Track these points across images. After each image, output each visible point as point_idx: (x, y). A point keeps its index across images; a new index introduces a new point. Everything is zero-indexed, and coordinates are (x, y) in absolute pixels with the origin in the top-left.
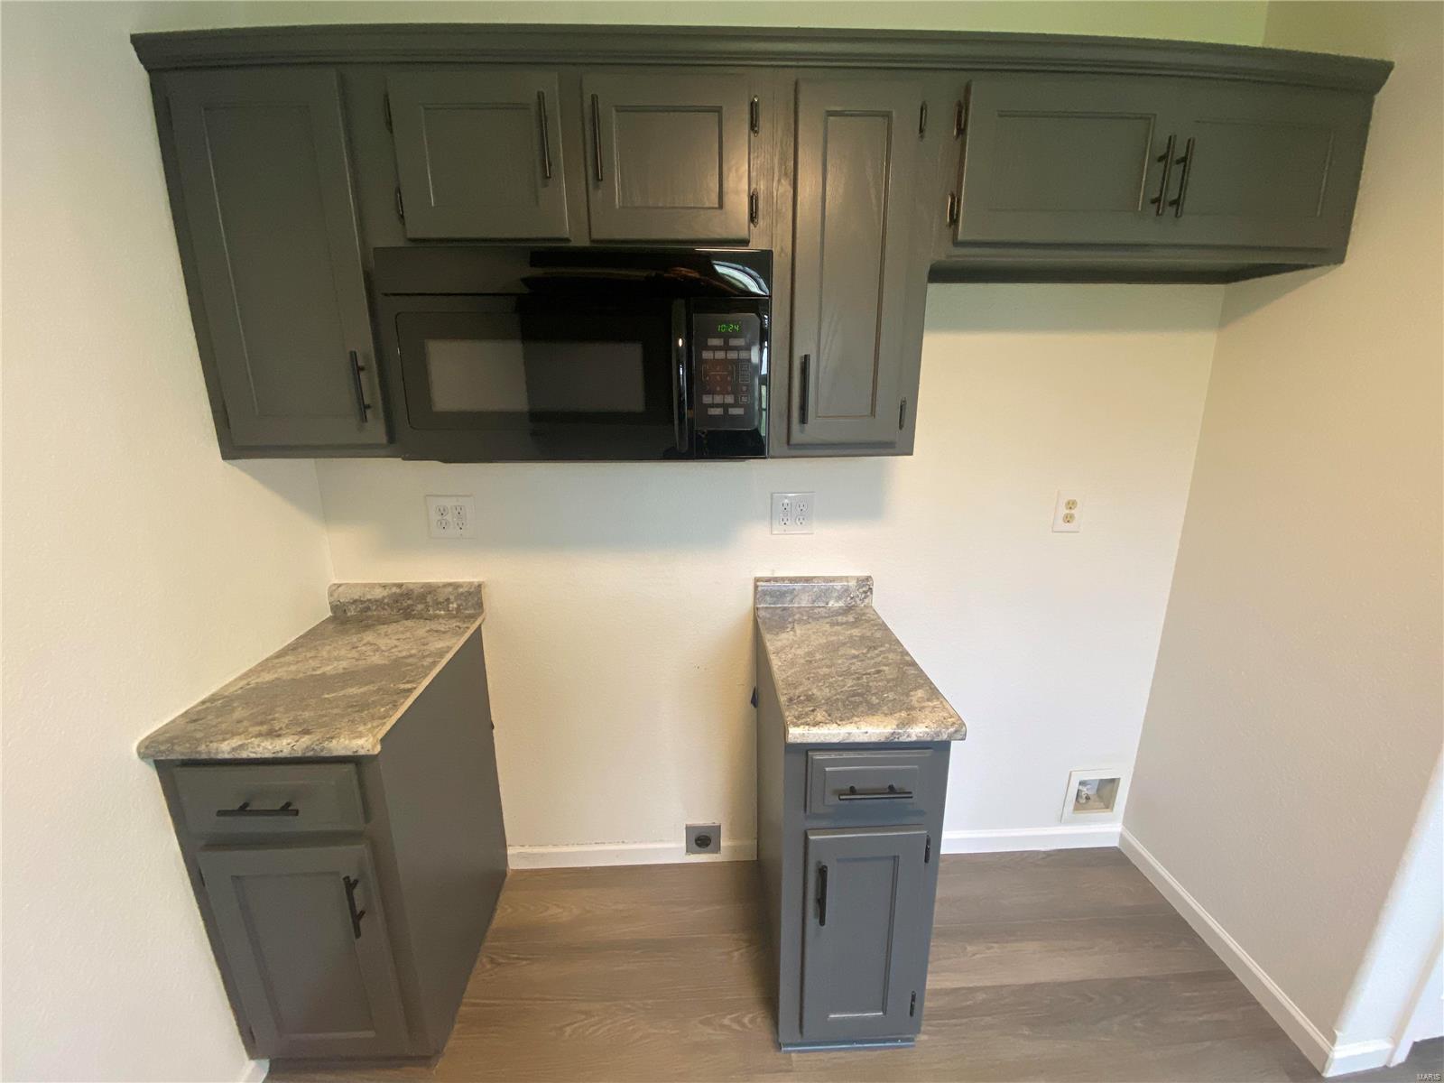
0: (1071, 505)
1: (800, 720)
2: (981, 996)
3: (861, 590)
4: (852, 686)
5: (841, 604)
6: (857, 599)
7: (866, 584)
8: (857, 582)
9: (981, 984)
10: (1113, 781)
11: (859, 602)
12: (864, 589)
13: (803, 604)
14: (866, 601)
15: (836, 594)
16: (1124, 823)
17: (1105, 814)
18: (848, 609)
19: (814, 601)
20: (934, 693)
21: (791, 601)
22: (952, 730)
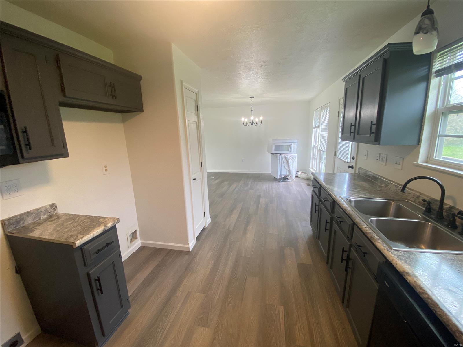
0: (106, 167)
1: (76, 239)
2: (136, 292)
3: (52, 208)
4: (81, 228)
5: (46, 216)
6: (52, 212)
7: (53, 206)
8: (50, 206)
9: (134, 290)
10: (135, 231)
11: (53, 213)
12: (54, 208)
13: (29, 222)
14: (56, 211)
15: (42, 214)
16: (140, 240)
17: (137, 240)
18: (51, 216)
19: (34, 219)
20: (105, 218)
21: (24, 223)
22: (117, 221)
